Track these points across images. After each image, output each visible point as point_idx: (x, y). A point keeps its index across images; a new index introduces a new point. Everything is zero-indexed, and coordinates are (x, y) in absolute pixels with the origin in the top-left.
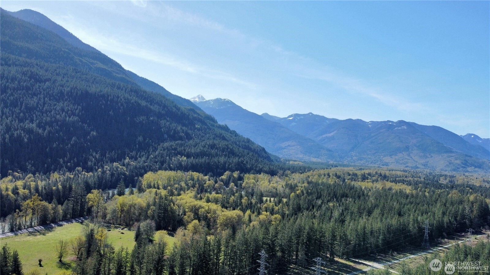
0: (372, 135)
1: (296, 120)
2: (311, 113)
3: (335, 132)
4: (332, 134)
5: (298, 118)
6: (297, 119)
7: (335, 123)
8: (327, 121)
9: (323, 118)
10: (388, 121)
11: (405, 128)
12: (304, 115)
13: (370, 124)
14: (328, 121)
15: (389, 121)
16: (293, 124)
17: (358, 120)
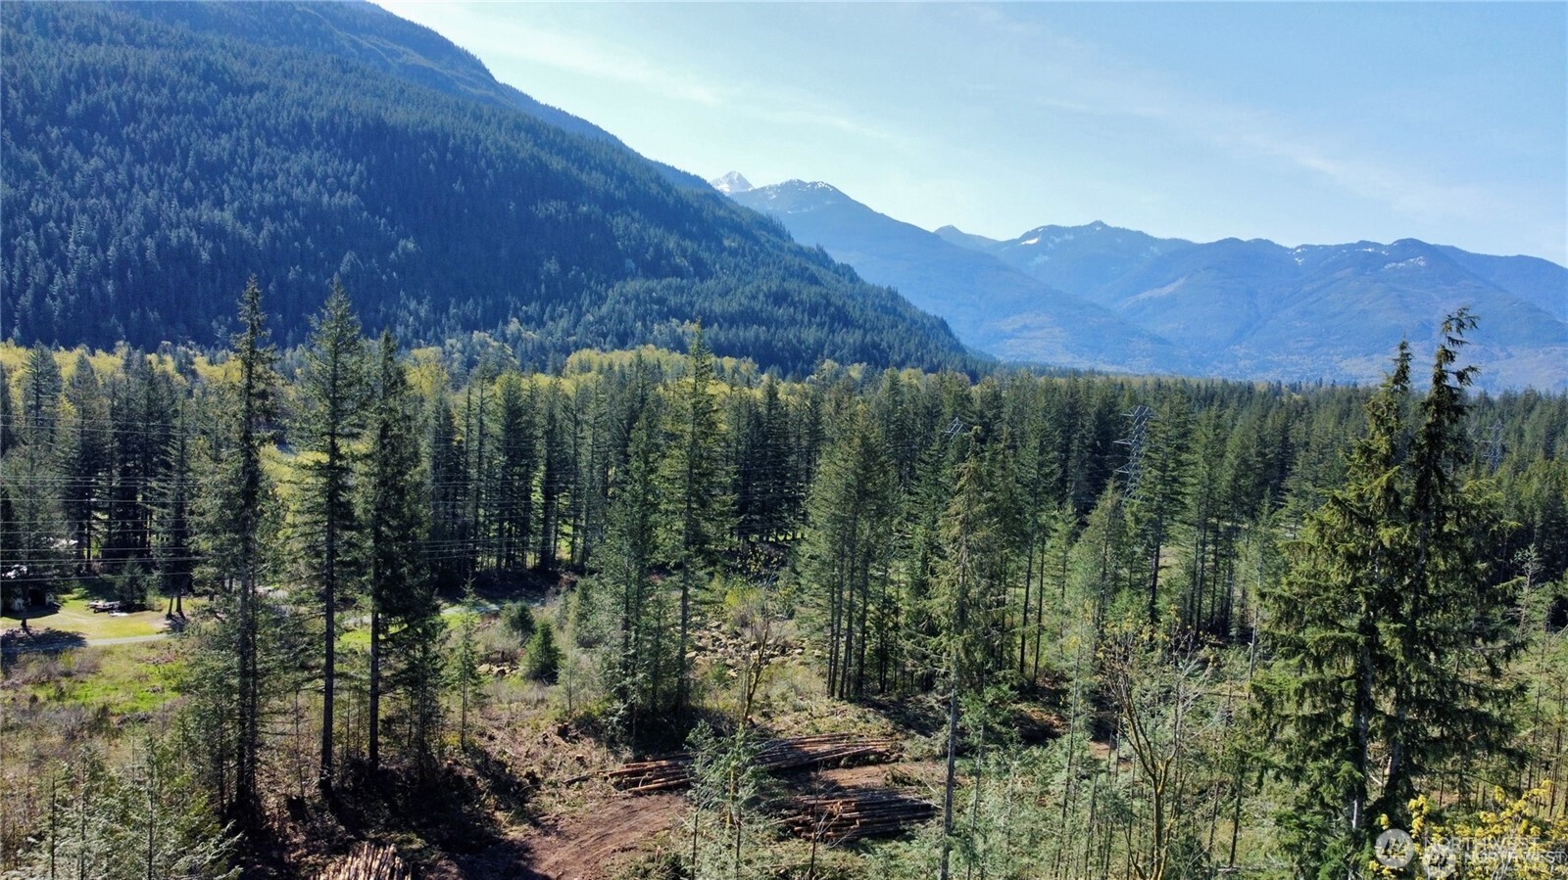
0: (1307, 288)
1: (1050, 245)
2: (1099, 223)
3: (1181, 281)
4: (1168, 289)
5: (1057, 240)
6: (1053, 242)
7: (1181, 252)
8: (1151, 248)
9: (1141, 239)
10: (1361, 242)
11: (1422, 263)
12: (1076, 230)
13: (1299, 255)
14: (1155, 249)
15: (1364, 244)
16: (1041, 259)
17: (1259, 241)
